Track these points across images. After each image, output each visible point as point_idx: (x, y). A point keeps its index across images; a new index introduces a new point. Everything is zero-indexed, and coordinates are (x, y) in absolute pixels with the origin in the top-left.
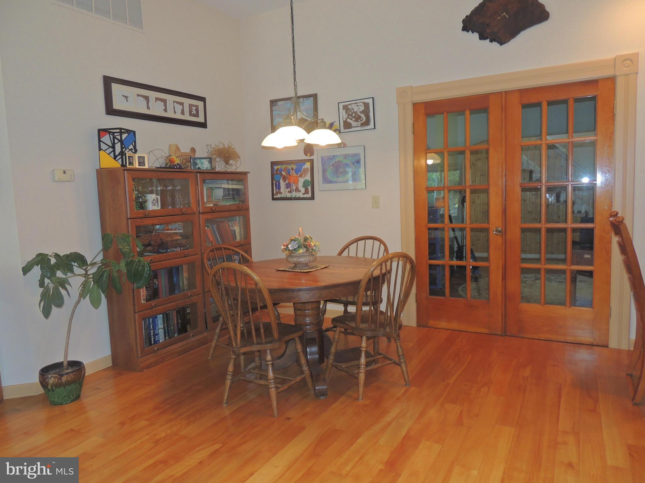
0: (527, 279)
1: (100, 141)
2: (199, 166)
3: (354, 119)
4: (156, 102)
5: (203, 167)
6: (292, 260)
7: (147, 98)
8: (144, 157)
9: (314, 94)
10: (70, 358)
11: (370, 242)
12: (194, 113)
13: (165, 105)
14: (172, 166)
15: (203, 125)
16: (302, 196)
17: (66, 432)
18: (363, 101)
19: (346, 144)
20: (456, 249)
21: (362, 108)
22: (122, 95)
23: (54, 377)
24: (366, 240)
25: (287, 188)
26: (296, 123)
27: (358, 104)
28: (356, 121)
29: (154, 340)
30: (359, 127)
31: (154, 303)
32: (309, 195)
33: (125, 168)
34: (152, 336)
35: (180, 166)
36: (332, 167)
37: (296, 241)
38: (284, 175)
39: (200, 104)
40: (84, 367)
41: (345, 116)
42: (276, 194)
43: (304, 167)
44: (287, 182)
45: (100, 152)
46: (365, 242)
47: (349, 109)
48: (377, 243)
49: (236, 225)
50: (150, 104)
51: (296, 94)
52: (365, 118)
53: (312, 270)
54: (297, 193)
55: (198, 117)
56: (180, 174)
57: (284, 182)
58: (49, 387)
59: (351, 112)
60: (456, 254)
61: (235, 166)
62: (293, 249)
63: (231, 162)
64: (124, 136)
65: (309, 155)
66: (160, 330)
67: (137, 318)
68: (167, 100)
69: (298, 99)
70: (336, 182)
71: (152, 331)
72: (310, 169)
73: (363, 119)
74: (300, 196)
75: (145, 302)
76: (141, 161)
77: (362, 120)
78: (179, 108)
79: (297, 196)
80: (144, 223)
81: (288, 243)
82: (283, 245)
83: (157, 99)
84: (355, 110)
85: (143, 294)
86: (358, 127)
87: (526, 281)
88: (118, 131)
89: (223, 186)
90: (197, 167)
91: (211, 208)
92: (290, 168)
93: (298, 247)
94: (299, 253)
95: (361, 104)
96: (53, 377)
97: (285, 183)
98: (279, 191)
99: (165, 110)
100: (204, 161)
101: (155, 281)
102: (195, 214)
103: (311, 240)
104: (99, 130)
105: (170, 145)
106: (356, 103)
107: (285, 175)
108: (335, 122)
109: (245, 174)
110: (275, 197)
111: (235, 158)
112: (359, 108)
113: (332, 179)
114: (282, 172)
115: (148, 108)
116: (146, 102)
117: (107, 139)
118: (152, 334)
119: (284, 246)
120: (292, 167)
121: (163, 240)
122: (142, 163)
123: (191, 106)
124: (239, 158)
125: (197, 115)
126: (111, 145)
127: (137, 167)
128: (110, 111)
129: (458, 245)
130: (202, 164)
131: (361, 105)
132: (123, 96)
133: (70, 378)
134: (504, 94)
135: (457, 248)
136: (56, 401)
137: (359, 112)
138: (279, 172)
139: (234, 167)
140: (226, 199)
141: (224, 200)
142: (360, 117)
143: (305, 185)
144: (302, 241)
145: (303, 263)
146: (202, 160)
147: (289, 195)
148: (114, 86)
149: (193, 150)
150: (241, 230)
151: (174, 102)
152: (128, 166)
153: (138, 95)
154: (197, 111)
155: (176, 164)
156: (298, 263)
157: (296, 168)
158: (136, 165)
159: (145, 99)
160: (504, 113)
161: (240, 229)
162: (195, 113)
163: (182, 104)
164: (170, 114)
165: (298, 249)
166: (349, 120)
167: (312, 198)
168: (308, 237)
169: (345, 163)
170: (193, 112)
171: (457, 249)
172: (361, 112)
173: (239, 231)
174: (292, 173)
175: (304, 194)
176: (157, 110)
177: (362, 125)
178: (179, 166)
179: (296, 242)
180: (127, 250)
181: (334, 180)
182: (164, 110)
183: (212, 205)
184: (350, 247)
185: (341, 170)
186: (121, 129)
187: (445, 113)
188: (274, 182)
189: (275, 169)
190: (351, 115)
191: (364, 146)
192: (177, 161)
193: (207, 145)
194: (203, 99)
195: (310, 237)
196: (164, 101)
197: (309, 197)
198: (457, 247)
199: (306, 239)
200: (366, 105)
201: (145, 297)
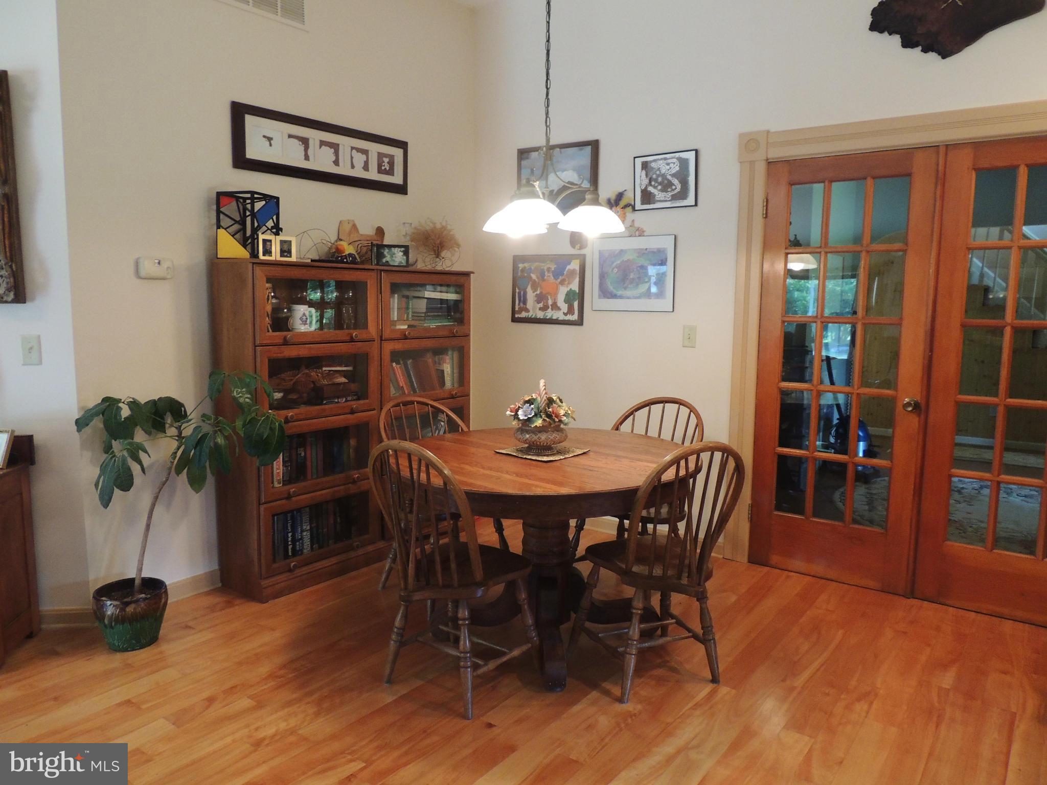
0: (964, 486)
1: (219, 212)
2: (388, 258)
3: (659, 187)
4: (320, 148)
5: (394, 261)
6: (522, 438)
7: (305, 141)
8: (291, 241)
9: (592, 141)
10: (146, 574)
11: (671, 408)
12: (385, 169)
13: (337, 153)
14: (340, 258)
15: (401, 189)
16: (562, 317)
17: (119, 705)
18: (677, 155)
19: (643, 232)
20: (835, 421)
21: (676, 168)
22: (262, 135)
23: (114, 606)
24: (666, 404)
25: (538, 303)
26: (543, 194)
27: (669, 161)
28: (664, 190)
29: (292, 548)
30: (669, 201)
31: (294, 490)
32: (575, 317)
33: (255, 260)
34: (290, 543)
35: (355, 258)
36: (617, 270)
37: (533, 404)
38: (535, 280)
39: (398, 153)
40: (166, 592)
41: (646, 181)
42: (520, 312)
43: (568, 267)
44: (538, 292)
45: (218, 230)
46: (664, 407)
47: (653, 168)
48: (684, 411)
49: (445, 363)
50: (310, 152)
51: (548, 140)
52: (680, 187)
53: (557, 459)
54: (554, 311)
55: (393, 175)
56: (351, 272)
57: (533, 292)
58: (106, 621)
59: (656, 174)
60: (835, 430)
61: (451, 262)
62: (526, 418)
63: (443, 254)
64: (259, 205)
65: (579, 248)
66: (305, 534)
67: (262, 513)
68: (340, 145)
69: (551, 151)
70: (621, 297)
71: (290, 535)
72: (578, 272)
73: (676, 188)
74: (558, 318)
75: (281, 485)
76: (286, 247)
77: (673, 190)
78: (359, 159)
79: (554, 318)
80: (282, 355)
81: (519, 407)
82: (509, 409)
83: (323, 143)
84: (663, 171)
85: (278, 471)
86: (666, 201)
87: (963, 488)
88: (249, 195)
89: (428, 294)
90: (384, 260)
91: (403, 331)
92: (545, 268)
93: (536, 415)
94: (536, 426)
95: (675, 160)
96: (112, 606)
97: (536, 293)
98: (525, 306)
99: (336, 162)
100: (396, 250)
101: (300, 451)
102: (374, 341)
103: (560, 404)
104: (219, 195)
105: (340, 222)
106: (665, 159)
107: (537, 280)
108: (625, 190)
109: (467, 274)
110: (517, 316)
111: (451, 248)
112: (670, 168)
113: (615, 291)
114: (532, 275)
115: (307, 158)
116: (303, 149)
117: (231, 208)
118: (290, 539)
119: (511, 412)
120: (548, 266)
121: (316, 383)
122: (286, 250)
123: (381, 156)
124: (458, 246)
125: (390, 172)
126: (238, 219)
127: (277, 259)
128: (241, 161)
129: (840, 416)
130: (392, 255)
131: (674, 163)
132: (264, 137)
133: (140, 609)
134: (942, 151)
135: (838, 419)
136: (117, 644)
137: (670, 175)
138: (526, 275)
139: (448, 263)
140: (432, 316)
141: (427, 318)
142: (670, 184)
143: (569, 299)
144: (543, 405)
145: (542, 444)
146: (393, 249)
147: (540, 315)
148: (250, 120)
149: (380, 232)
150: (455, 371)
151: (352, 148)
152: (261, 257)
153: (290, 136)
154: (391, 164)
155: (345, 255)
156: (533, 443)
157: (554, 268)
158: (276, 255)
159: (301, 143)
160: (939, 187)
161: (453, 368)
162: (388, 169)
163: (365, 152)
164: (344, 170)
165: (534, 419)
166: (650, 189)
167: (580, 322)
168: (555, 398)
169: (640, 265)
170: (384, 166)
171: (838, 421)
172: (673, 175)
173: (449, 372)
174: (548, 276)
175: (565, 314)
176: (322, 161)
177: (674, 198)
178: (351, 259)
179: (532, 406)
180: (247, 400)
181: (619, 293)
182: (334, 162)
183: (406, 327)
184: (637, 414)
185: (631, 277)
186: (253, 193)
187: (826, 181)
188: (517, 291)
189: (520, 269)
190: (656, 180)
191: (675, 236)
192: (349, 250)
193: (404, 223)
194: (403, 145)
195: (559, 398)
196: (335, 147)
197: (574, 319)
198: (838, 417)
199: (550, 401)
200: (684, 163)
201: (281, 477)
